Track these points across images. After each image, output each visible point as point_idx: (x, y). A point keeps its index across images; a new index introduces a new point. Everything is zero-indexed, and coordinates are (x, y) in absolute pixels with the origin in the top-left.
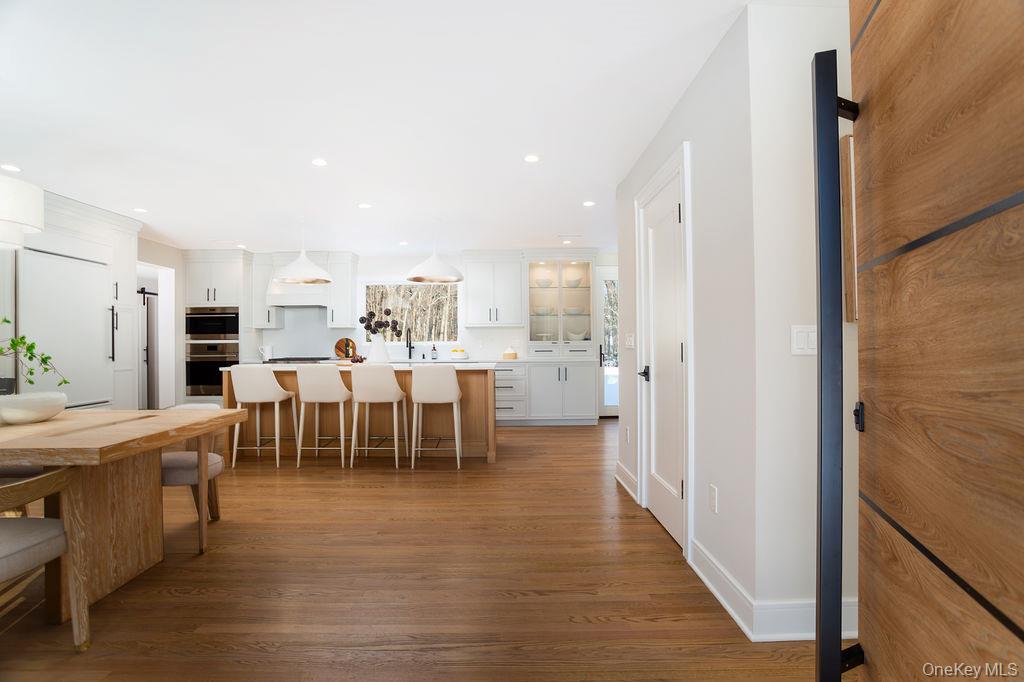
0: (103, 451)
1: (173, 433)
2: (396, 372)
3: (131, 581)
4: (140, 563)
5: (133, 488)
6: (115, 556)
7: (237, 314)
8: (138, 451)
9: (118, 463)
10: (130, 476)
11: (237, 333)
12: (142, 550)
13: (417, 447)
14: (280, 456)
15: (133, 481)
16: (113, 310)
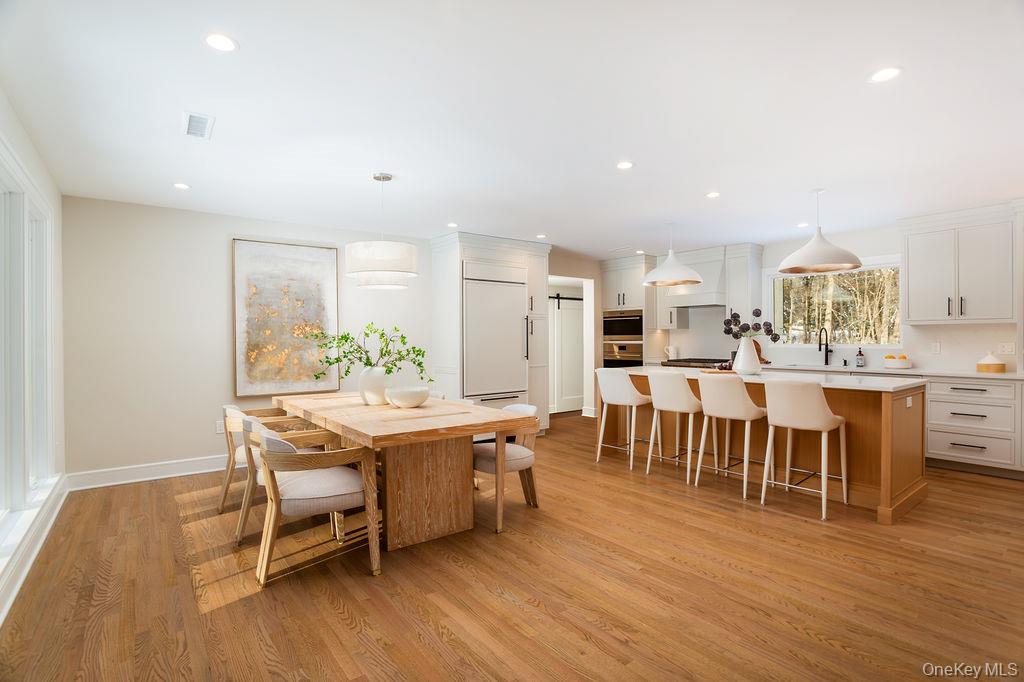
0: (376, 439)
1: (444, 431)
2: (746, 383)
3: (443, 538)
4: (450, 525)
5: (446, 467)
6: (429, 515)
7: (641, 317)
8: (408, 443)
9: (433, 444)
10: (444, 458)
11: (641, 334)
12: (453, 516)
13: (769, 478)
14: (634, 457)
15: (446, 462)
16: (527, 319)
